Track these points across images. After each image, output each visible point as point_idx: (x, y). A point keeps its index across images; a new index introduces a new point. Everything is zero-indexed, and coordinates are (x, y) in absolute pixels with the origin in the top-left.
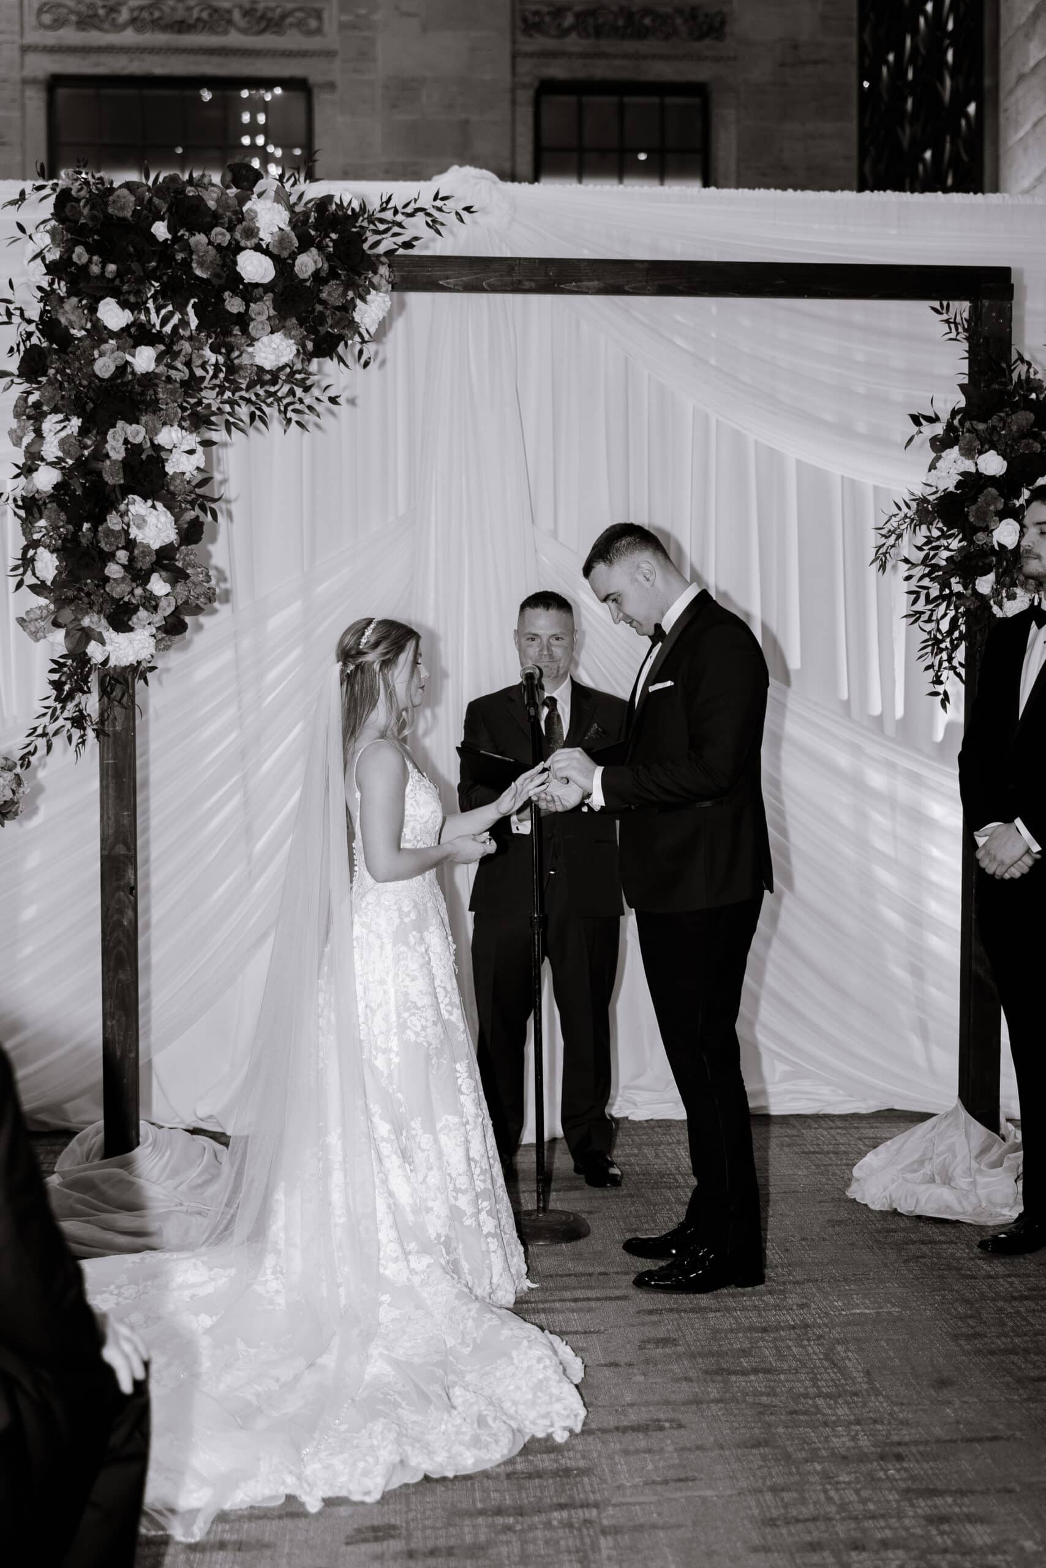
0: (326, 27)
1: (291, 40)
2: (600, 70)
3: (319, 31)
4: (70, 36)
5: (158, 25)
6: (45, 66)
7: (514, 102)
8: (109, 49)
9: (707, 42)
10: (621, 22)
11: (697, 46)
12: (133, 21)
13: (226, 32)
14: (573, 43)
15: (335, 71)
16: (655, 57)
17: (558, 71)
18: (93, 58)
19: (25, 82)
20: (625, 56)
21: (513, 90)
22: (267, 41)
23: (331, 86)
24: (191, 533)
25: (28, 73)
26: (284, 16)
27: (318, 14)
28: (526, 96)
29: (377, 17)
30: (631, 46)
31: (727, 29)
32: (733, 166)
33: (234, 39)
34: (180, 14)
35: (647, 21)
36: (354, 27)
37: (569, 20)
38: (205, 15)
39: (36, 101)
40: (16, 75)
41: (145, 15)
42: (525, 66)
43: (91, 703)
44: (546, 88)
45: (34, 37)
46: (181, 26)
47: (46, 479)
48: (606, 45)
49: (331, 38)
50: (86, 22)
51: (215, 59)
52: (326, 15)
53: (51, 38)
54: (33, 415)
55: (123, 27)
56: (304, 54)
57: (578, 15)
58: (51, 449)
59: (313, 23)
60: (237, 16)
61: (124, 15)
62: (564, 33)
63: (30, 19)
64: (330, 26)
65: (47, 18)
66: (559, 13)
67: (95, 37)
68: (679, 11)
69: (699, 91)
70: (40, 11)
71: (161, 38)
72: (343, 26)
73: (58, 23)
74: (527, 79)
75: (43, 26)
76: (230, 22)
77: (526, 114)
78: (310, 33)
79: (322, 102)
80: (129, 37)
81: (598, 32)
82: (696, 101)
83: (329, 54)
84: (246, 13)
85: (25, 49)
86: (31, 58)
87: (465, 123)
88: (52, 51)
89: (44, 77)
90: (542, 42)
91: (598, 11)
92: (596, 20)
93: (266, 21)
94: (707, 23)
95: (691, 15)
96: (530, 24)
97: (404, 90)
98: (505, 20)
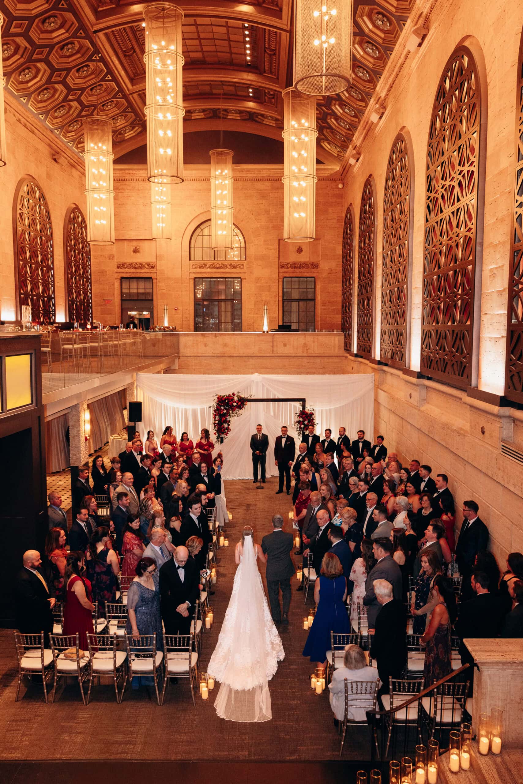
1: (238, 270)
2: (295, 275)
4: (198, 270)
5: (213, 268)
6: (195, 276)
7: (279, 281)
8: (205, 273)
9: (315, 269)
10: (299, 266)
14: (290, 270)
15: (246, 276)
16: (306, 272)
17: (287, 275)
18: (202, 274)
19: (190, 279)
21: (278, 279)
22: (234, 270)
23: (245, 279)
24: (229, 425)
25: (191, 277)
26: (237, 266)
27: (243, 266)
28: (281, 280)
29: (254, 266)
30: (301, 270)
31: (319, 267)
32: (320, 292)
33: (227, 270)
34: (218, 266)
35: (304, 265)
36: (249, 268)
37: (289, 266)
38: (223, 266)
39: (192, 282)
40: (188, 278)
41: (212, 266)
42: (281, 274)
43: (220, 440)
44: (285, 277)
45: (192, 270)
46: (218, 268)
47: (217, 422)
48: (296, 270)
50: (201, 267)
51: (225, 274)
52: (245, 265)
53: (194, 271)
54: (215, 415)
55: (208, 268)
56: (240, 273)
57: (291, 265)
58: (217, 419)
59: (242, 267)
60: (228, 266)
61: (208, 266)
62: (288, 268)
63: (191, 267)
64: (245, 268)
65: (194, 267)
66: (287, 264)
67: (202, 270)
68: (310, 263)
69: (314, 278)
71: (214, 270)
72: (247, 268)
73: (196, 268)
74: (281, 277)
77: (281, 283)
78: (241, 269)
79: (243, 281)
80: (209, 270)
81: (295, 268)
82: (312, 279)
83: (245, 273)
84: (230, 265)
86: (191, 274)
87: (270, 286)
88: (195, 273)
89: (193, 278)
90: (284, 270)
91: (295, 264)
92: (294, 266)
93: (233, 267)
94: (315, 266)
95: (312, 264)
96: (282, 266)
97: (258, 279)
98: (277, 266)
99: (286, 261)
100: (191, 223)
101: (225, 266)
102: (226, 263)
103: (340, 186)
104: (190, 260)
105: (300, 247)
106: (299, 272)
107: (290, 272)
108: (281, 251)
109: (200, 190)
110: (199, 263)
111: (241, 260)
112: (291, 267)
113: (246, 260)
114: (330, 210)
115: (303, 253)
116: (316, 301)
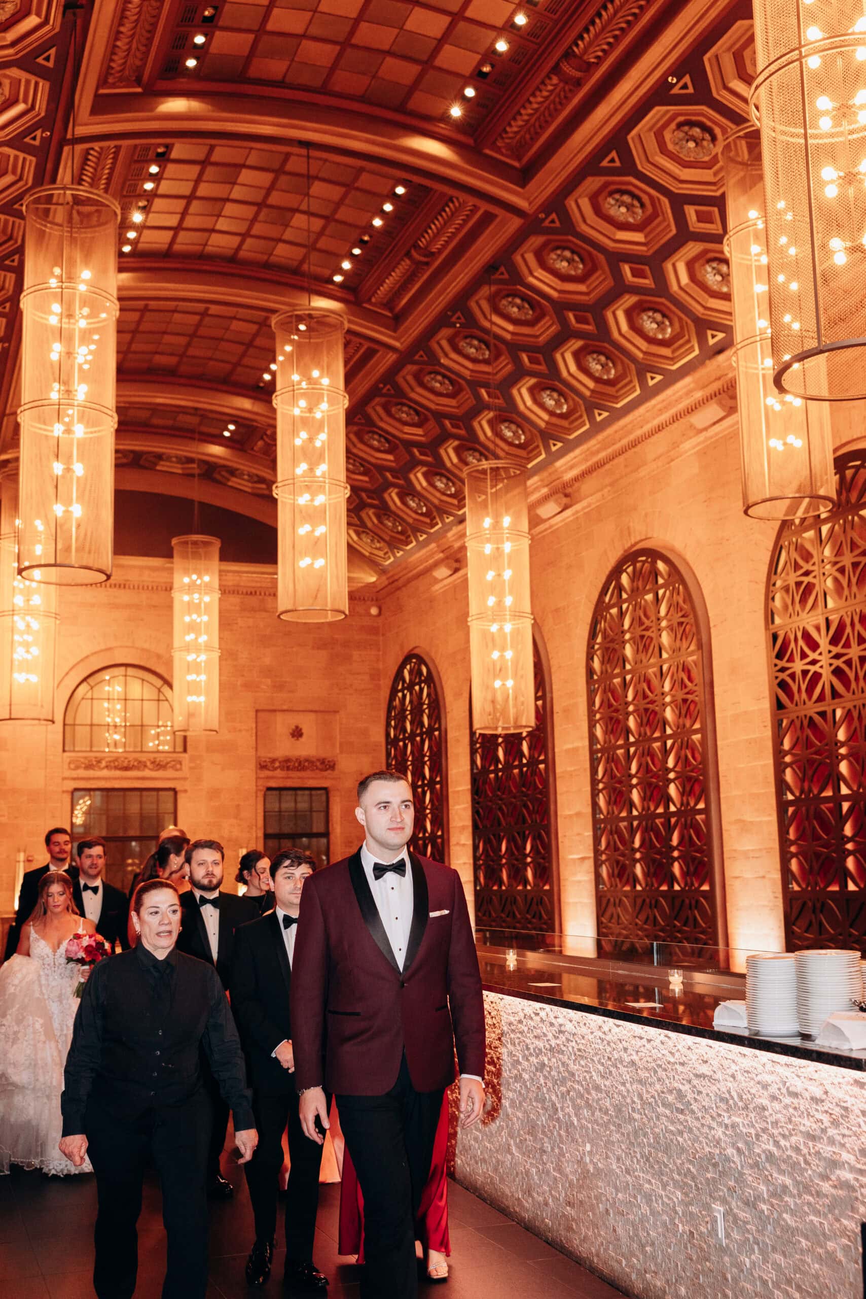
0: (184, 768)
1: (169, 773)
2: (289, 783)
3: (181, 769)
4: (82, 773)
5: (116, 768)
6: (72, 785)
7: (257, 797)
8: (98, 779)
9: (329, 772)
10: (297, 765)
11: (326, 773)
12: (107, 767)
13: (143, 770)
14: (278, 773)
15: (187, 785)
16: (309, 778)
17: (273, 784)
18: (92, 782)
19: (64, 792)
20: (299, 778)
21: (256, 793)
22: (160, 774)
23: (185, 791)
25: (65, 789)
26: (168, 763)
27: (180, 763)
28: (261, 794)
29: (205, 765)
30: (299, 774)
31: (336, 767)
32: (339, 819)
33: (147, 773)
34: (125, 764)
35: (306, 764)
36: (194, 768)
37: (277, 764)
38: (136, 764)
39: (67, 798)
40: (59, 789)
41: (112, 764)
42: (260, 782)
44: (269, 789)
45: (68, 774)
46: (126, 769)
48: (291, 773)
49: (185, 771)
50: (89, 767)
51: (141, 781)
52: (183, 763)
53: (75, 774)
55: (103, 768)
56: (174, 779)
57: (280, 762)
59: (178, 766)
60: (148, 764)
61: (104, 764)
62: (275, 769)
63: (66, 766)
65: (72, 766)
66: (273, 761)
67: (91, 774)
68: (318, 760)
69: (326, 789)
70: (70, 763)
71: (118, 773)
72: (191, 768)
73: (77, 768)
74: (261, 788)
75: (70, 768)
76: (145, 766)
77: (261, 799)
78: (177, 770)
79: (180, 797)
80: (105, 773)
81: (288, 768)
82: (323, 792)
83: (185, 779)
84: (153, 763)
85: (64, 779)
86: (66, 782)
87: (238, 806)
88: (74, 779)
89: (70, 789)
90: (267, 773)
91: (288, 760)
92: (288, 764)
93: (159, 766)
94: (327, 765)
95: (323, 761)
96: (262, 766)
97: (214, 793)
98: (252, 765)
99: (271, 755)
100: (72, 673)
101: (141, 765)
102: (143, 757)
103: (374, 611)
104: (64, 751)
105: (297, 727)
106: (295, 779)
107: (279, 779)
108: (259, 733)
109: (93, 605)
110: (86, 758)
111: (174, 752)
112: (282, 769)
113: (185, 751)
114: (356, 654)
115: (303, 739)
116: (332, 837)
